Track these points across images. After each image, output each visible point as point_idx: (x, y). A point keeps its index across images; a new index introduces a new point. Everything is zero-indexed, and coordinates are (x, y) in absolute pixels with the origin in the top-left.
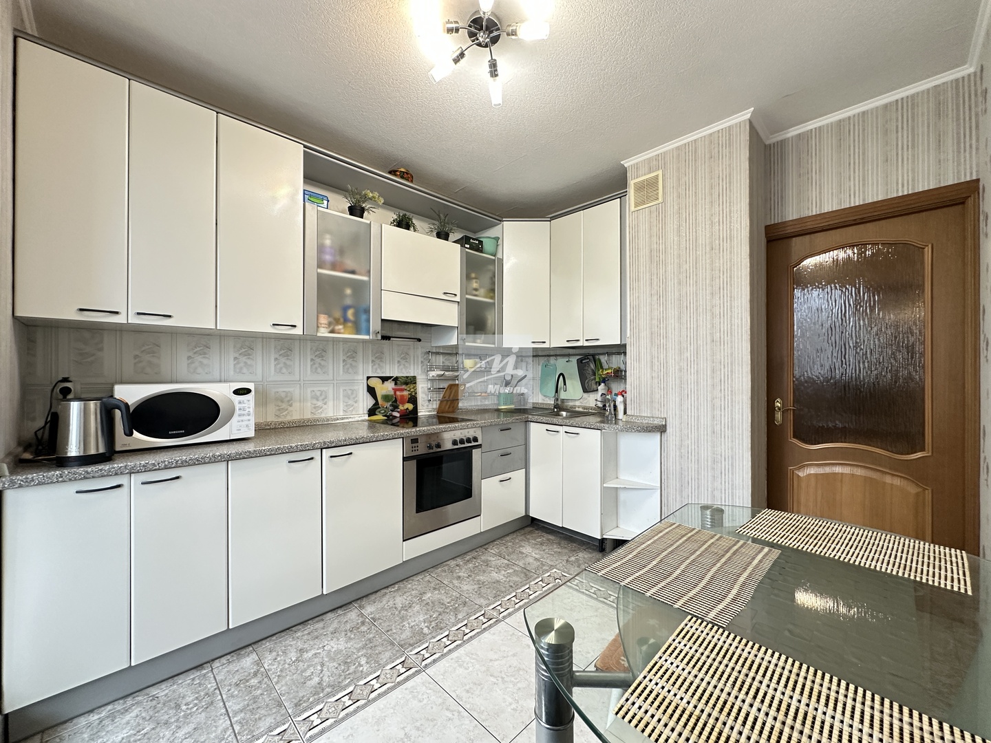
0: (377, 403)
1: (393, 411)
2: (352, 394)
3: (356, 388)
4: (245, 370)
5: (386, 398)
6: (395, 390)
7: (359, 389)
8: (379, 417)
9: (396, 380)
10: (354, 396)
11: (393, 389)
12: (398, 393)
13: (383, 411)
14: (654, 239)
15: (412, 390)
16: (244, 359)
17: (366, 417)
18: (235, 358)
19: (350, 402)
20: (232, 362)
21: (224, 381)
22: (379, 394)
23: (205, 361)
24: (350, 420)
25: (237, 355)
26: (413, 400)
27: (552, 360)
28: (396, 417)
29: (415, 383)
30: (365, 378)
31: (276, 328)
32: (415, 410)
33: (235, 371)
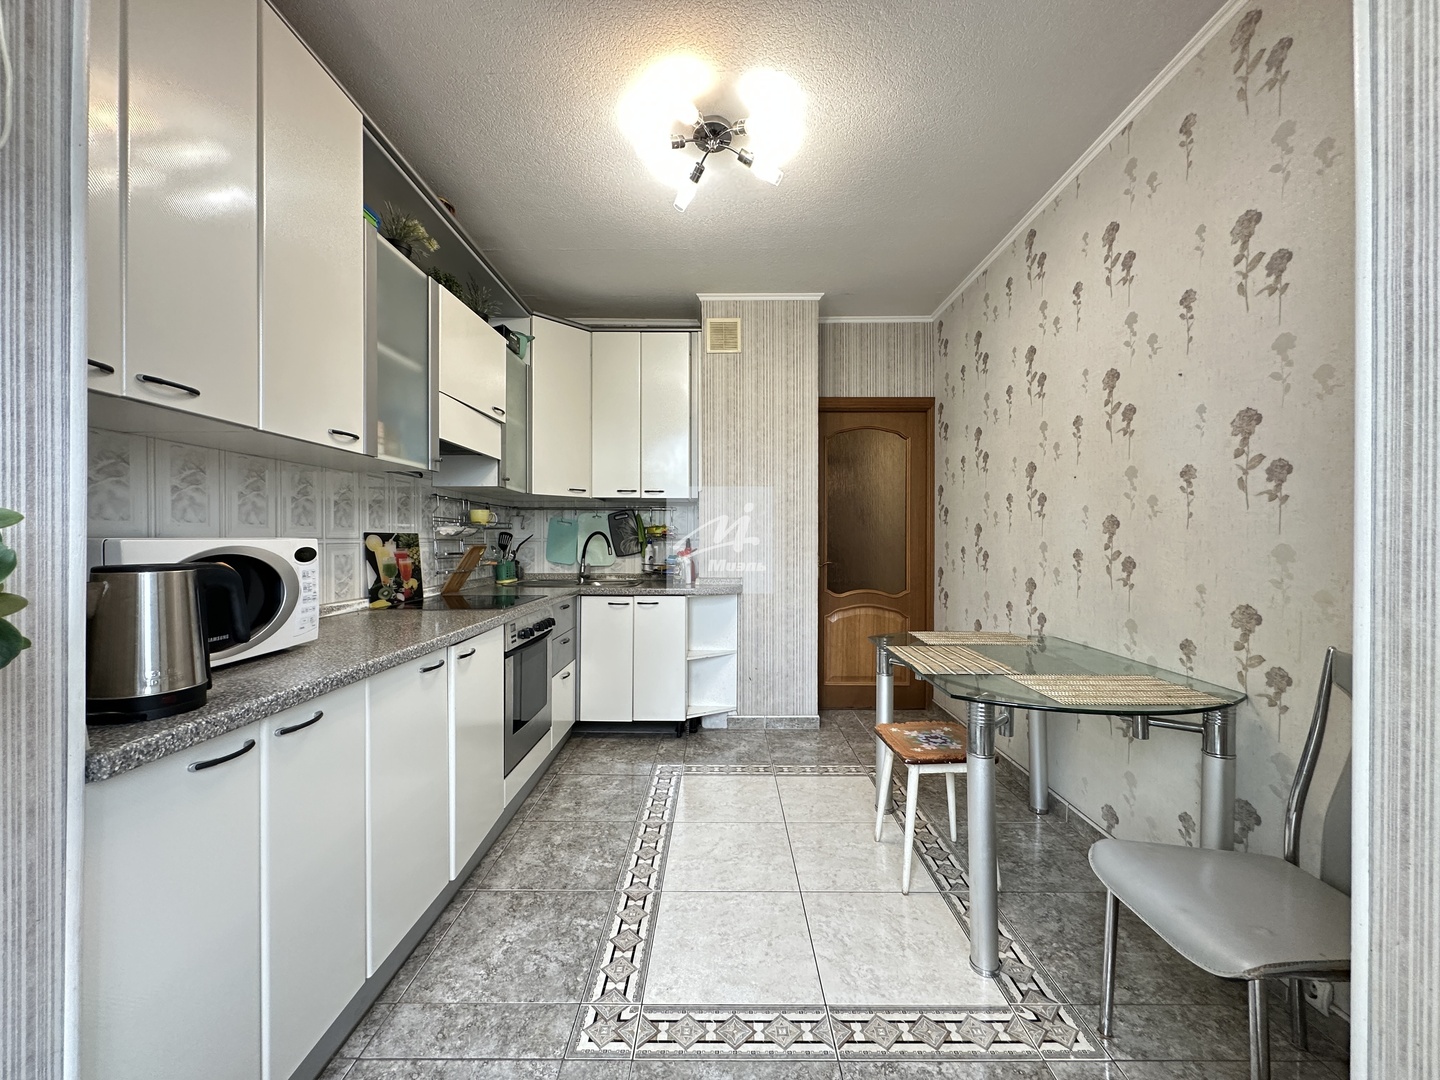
0: (378, 580)
1: (397, 591)
2: (346, 563)
3: (350, 552)
4: (190, 515)
5: (389, 568)
6: (398, 556)
7: (353, 554)
8: (383, 603)
9: (397, 538)
10: (349, 566)
11: (395, 555)
12: (401, 562)
13: (386, 593)
14: (731, 388)
15: (415, 557)
16: (189, 490)
17: (366, 604)
18: (175, 489)
19: (344, 579)
20: (168, 498)
21: (156, 537)
22: (381, 561)
23: (120, 492)
24: (348, 610)
25: (176, 482)
26: (416, 572)
27: (568, 516)
28: (400, 601)
29: (418, 545)
30: (362, 536)
31: (333, 439)
32: (420, 591)
33: (173, 515)
